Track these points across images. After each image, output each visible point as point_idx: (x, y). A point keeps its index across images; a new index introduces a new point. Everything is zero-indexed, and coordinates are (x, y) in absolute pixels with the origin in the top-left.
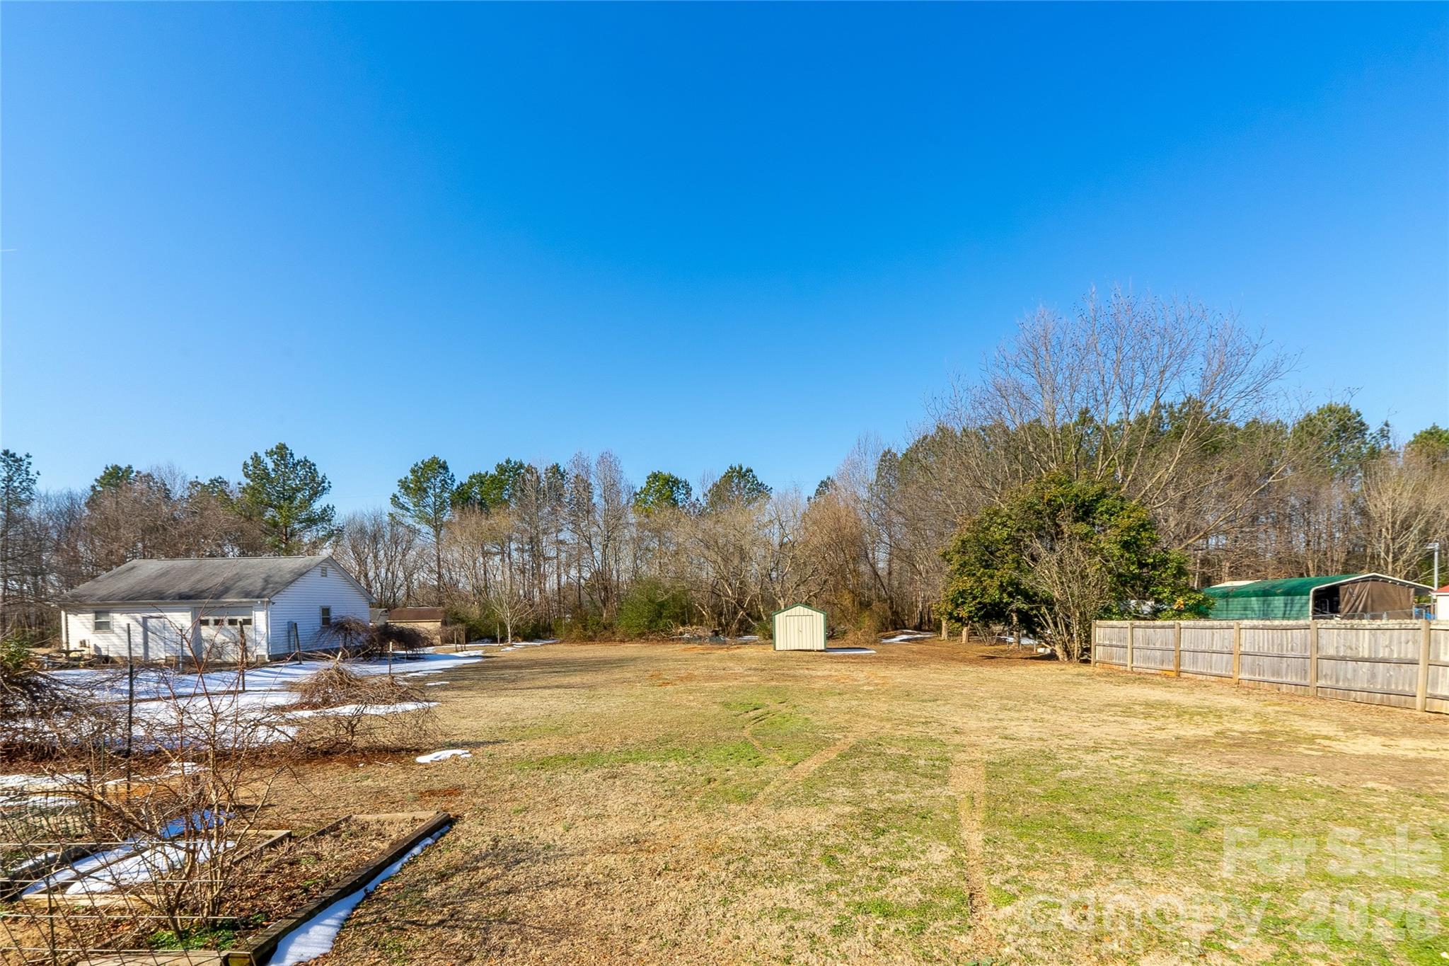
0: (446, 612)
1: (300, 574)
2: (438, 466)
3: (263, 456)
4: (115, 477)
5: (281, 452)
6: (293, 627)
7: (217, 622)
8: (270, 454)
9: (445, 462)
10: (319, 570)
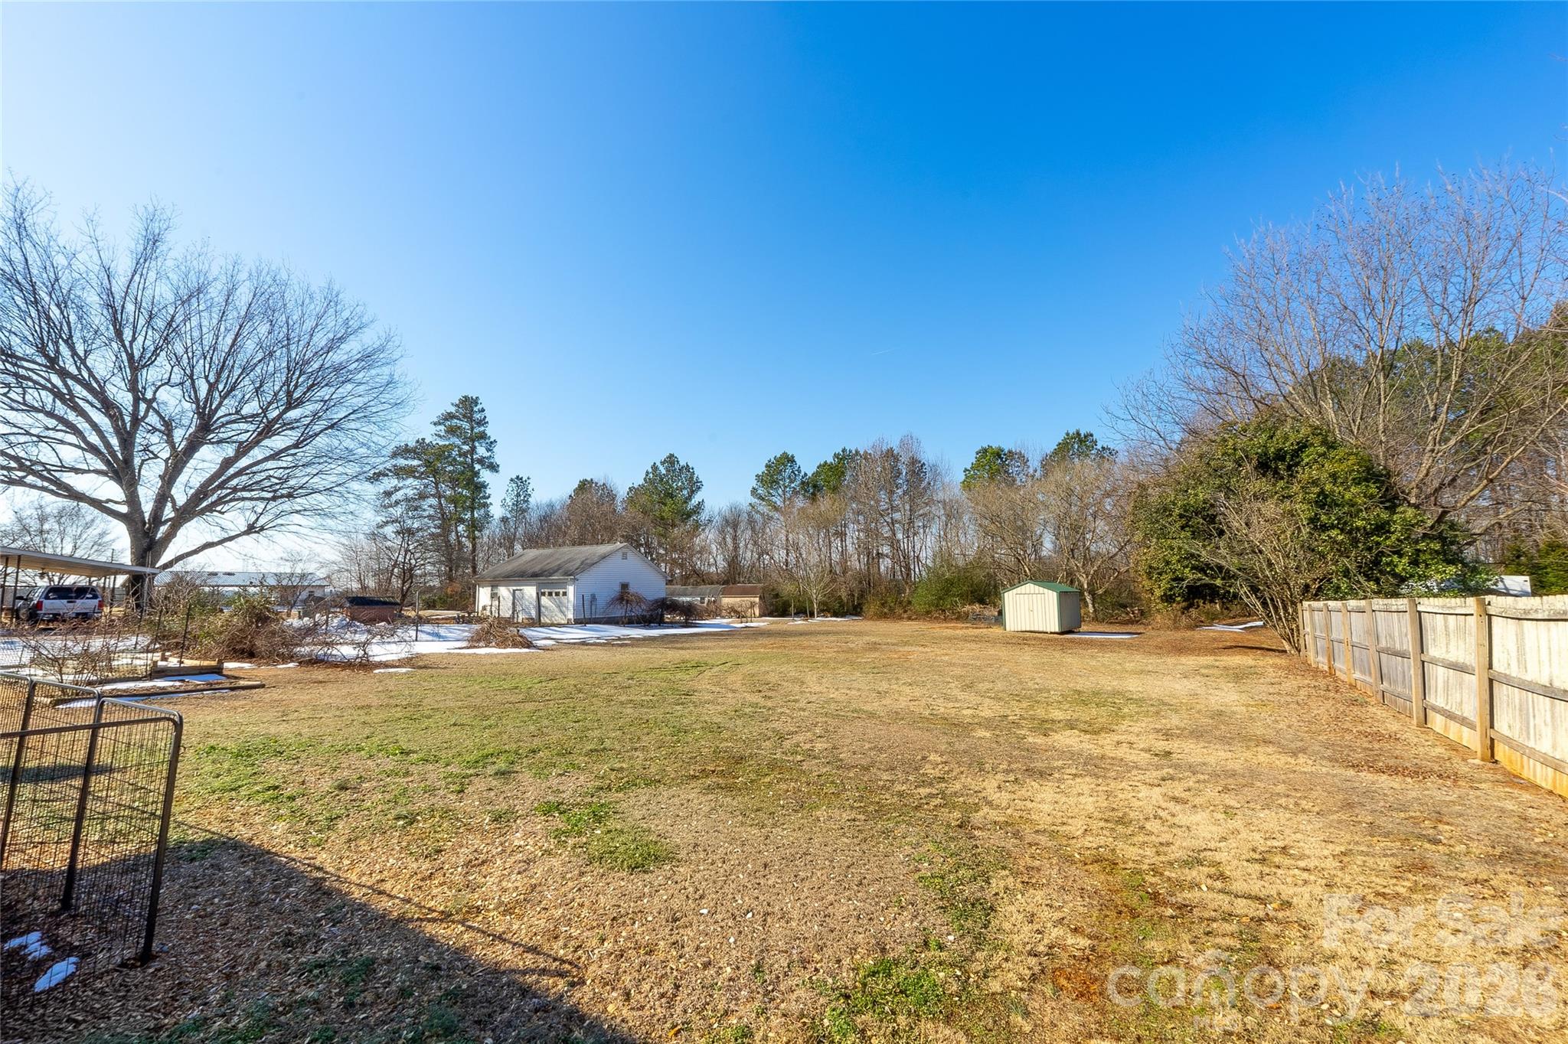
0: (763, 588)
1: (604, 557)
2: (788, 460)
3: (658, 464)
4: (584, 486)
5: (671, 460)
6: (593, 598)
7: (550, 594)
8: (663, 463)
9: (793, 457)
10: (620, 554)
